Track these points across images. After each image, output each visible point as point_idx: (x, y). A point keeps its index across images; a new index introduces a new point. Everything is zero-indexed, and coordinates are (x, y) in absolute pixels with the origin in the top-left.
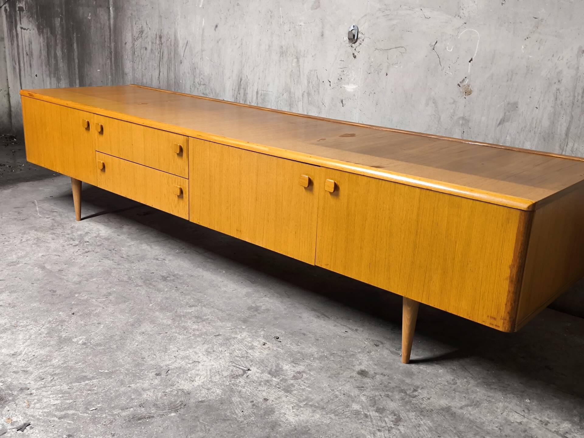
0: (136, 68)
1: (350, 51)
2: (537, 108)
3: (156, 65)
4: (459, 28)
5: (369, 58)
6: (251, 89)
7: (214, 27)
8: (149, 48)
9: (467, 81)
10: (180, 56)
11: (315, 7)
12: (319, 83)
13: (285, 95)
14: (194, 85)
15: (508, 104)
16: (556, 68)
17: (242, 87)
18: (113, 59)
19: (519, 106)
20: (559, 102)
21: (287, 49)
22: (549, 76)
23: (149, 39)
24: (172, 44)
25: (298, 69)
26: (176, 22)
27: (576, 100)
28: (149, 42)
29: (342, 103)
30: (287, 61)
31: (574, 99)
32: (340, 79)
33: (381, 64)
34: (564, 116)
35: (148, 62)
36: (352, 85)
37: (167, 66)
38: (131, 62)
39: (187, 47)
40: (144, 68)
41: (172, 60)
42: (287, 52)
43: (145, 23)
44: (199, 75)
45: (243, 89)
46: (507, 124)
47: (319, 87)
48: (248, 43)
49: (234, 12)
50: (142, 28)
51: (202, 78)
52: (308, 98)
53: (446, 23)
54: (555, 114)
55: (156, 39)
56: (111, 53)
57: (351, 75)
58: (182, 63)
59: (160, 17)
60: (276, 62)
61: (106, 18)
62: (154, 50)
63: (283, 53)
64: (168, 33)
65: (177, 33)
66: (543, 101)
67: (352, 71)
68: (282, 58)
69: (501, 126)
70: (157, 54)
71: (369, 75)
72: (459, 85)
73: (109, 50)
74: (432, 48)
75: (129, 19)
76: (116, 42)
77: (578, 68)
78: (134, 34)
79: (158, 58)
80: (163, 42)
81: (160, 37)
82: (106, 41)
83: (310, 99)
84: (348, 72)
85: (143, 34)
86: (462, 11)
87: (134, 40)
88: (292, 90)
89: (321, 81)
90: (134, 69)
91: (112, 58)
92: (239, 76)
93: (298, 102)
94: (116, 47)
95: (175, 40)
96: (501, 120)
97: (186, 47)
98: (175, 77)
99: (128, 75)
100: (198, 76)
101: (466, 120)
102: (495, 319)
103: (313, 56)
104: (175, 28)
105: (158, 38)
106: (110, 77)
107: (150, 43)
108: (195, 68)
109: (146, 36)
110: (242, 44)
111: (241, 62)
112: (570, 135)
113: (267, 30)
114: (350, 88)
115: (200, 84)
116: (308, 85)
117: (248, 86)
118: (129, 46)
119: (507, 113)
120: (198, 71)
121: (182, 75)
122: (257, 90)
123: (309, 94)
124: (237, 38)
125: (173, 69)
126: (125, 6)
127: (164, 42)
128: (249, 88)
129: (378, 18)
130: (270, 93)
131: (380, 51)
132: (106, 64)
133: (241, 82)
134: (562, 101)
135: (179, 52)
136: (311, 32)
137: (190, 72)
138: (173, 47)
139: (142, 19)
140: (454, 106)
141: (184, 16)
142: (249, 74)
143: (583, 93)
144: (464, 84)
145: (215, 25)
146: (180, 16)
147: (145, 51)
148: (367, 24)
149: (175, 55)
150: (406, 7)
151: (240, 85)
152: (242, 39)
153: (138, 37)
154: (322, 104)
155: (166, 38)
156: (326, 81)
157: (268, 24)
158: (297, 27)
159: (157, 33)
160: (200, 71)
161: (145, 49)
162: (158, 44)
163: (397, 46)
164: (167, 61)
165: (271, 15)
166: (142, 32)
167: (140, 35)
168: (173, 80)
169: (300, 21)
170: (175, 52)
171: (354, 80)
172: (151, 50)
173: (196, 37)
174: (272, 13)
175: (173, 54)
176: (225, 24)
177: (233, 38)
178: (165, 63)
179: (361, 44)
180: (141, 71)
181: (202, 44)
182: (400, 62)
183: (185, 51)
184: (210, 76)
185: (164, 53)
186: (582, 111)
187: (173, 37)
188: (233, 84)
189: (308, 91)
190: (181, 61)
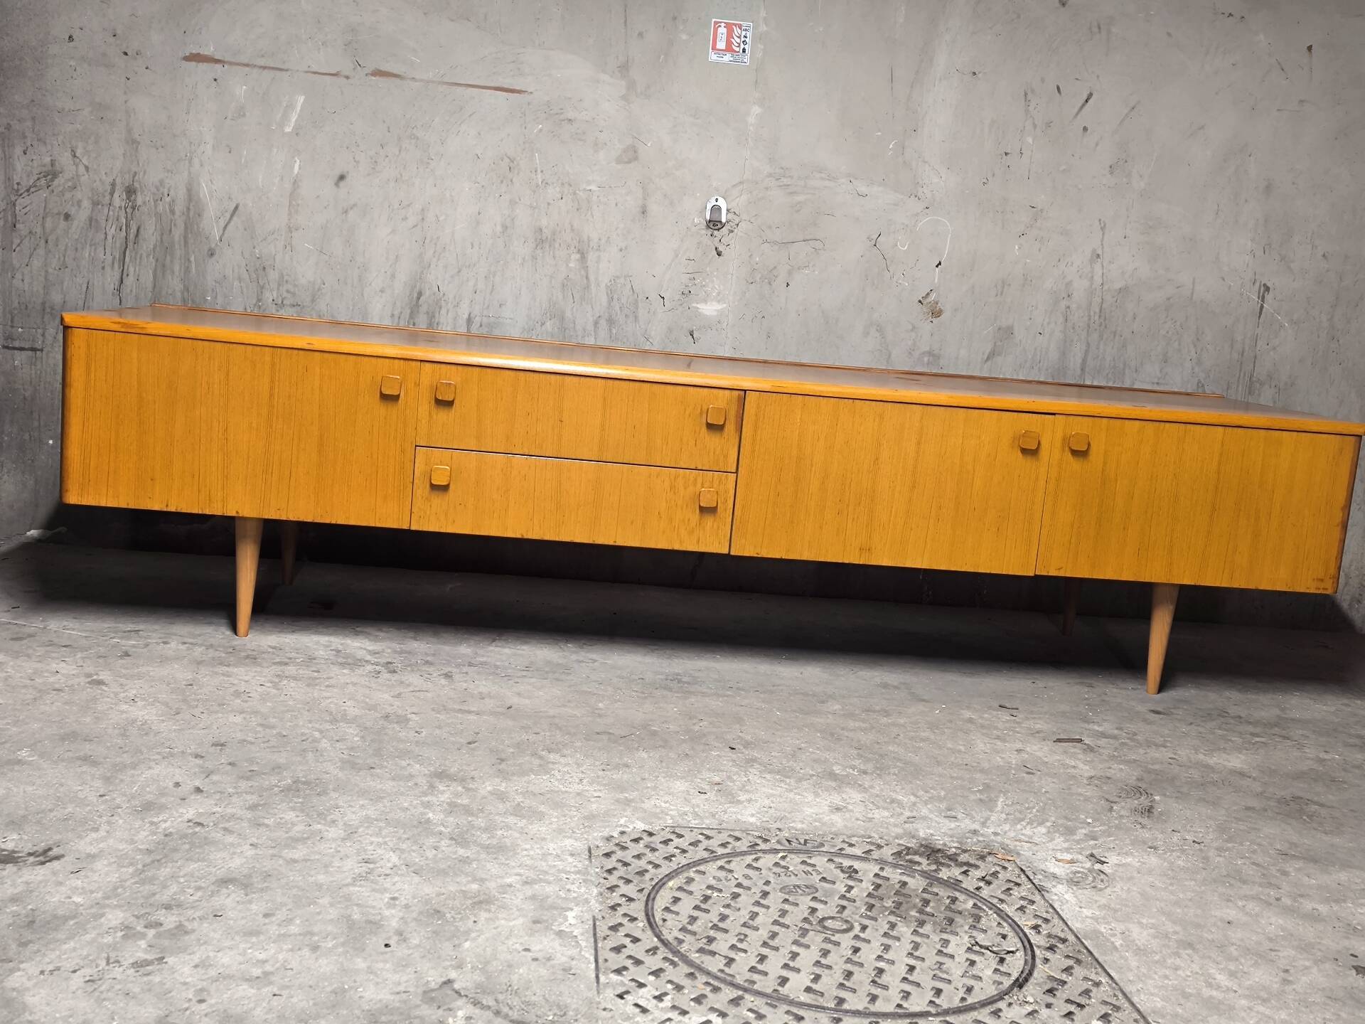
0: (17, 266)
1: (709, 243)
2: (1041, 334)
3: (109, 257)
4: (917, 214)
5: (750, 256)
6: (450, 315)
7: (336, 178)
9: (933, 297)
10: (207, 238)
11: (626, 160)
12: (636, 301)
13: (548, 324)
14: (260, 305)
15: (999, 329)
16: (1064, 277)
17: (424, 308)
19: (1016, 332)
20: (1069, 324)
21: (554, 233)
22: (1055, 289)
23: (82, 194)
24: (179, 208)
25: (583, 272)
26: (196, 161)
27: (1092, 322)
28: (79, 202)
29: (693, 337)
30: (554, 257)
31: (1090, 319)
32: (686, 294)
33: (775, 267)
34: (1079, 344)
35: (76, 249)
37: (152, 260)
39: (235, 218)
40: (54, 263)
41: (177, 246)
42: (554, 240)
43: (68, 154)
44: (279, 285)
46: (999, 359)
47: (637, 309)
48: (442, 218)
49: (400, 151)
50: (53, 165)
51: (288, 291)
52: (610, 330)
53: (895, 205)
54: (1065, 342)
55: (112, 194)
57: (711, 285)
58: (216, 257)
59: (133, 143)
60: (524, 259)
62: (103, 223)
63: (542, 241)
64: (162, 182)
65: (199, 184)
66: (1049, 323)
67: (714, 279)
68: (539, 252)
69: (989, 363)
70: (112, 231)
71: (751, 285)
72: (920, 302)
74: (873, 242)
77: (1092, 277)
78: (16, 179)
79: (120, 241)
80: (139, 201)
81: (130, 192)
83: (614, 331)
84: (704, 280)
85: (56, 181)
86: (920, 190)
87: (15, 192)
88: (568, 314)
89: (642, 297)
90: (7, 268)
92: (413, 287)
93: (584, 335)
95: (190, 200)
96: (990, 353)
97: (231, 220)
98: (187, 289)
100: (273, 285)
101: (934, 355)
103: (621, 250)
104: (190, 173)
105: (120, 193)
107: (86, 204)
108: (264, 268)
109: (70, 184)
111: (421, 256)
112: (1087, 370)
113: (497, 195)
114: (710, 309)
115: (280, 305)
116: (610, 304)
117: (441, 308)
119: (999, 343)
120: (273, 275)
121: (213, 282)
122: (470, 315)
123: (611, 322)
124: (409, 206)
125: (177, 268)
127: (144, 203)
128: (443, 311)
129: (767, 189)
130: (508, 321)
131: (772, 244)
133: (418, 298)
134: (1074, 324)
135: (203, 229)
136: (616, 205)
137: (245, 275)
138: (180, 216)
139: (55, 142)
140: (913, 334)
141: (228, 146)
142: (446, 282)
143: (1100, 311)
144: (929, 300)
145: (337, 173)
146: (209, 147)
147: (63, 224)
148: (744, 197)
149: (190, 236)
150: (823, 175)
151: (417, 305)
152: (423, 210)
153: (35, 186)
154: (643, 339)
155: (154, 194)
156: (654, 297)
157: (502, 182)
158: (581, 194)
159: (118, 181)
160: (282, 276)
161: (62, 217)
162: (120, 207)
163: (808, 238)
164: (154, 248)
165: (511, 165)
166: (51, 174)
167: (43, 182)
168: (179, 295)
169: (589, 183)
170: (186, 228)
171: (719, 294)
172: (91, 219)
173: (268, 198)
174: (513, 162)
175: (178, 233)
176: (369, 175)
177: (396, 206)
178: (144, 255)
179: (732, 231)
180: (43, 274)
181: (290, 214)
182: (814, 265)
183: (225, 228)
184: (317, 287)
185: (142, 230)
186: (1101, 337)
187: (181, 194)
188: (395, 303)
189: (610, 316)
190: (210, 249)
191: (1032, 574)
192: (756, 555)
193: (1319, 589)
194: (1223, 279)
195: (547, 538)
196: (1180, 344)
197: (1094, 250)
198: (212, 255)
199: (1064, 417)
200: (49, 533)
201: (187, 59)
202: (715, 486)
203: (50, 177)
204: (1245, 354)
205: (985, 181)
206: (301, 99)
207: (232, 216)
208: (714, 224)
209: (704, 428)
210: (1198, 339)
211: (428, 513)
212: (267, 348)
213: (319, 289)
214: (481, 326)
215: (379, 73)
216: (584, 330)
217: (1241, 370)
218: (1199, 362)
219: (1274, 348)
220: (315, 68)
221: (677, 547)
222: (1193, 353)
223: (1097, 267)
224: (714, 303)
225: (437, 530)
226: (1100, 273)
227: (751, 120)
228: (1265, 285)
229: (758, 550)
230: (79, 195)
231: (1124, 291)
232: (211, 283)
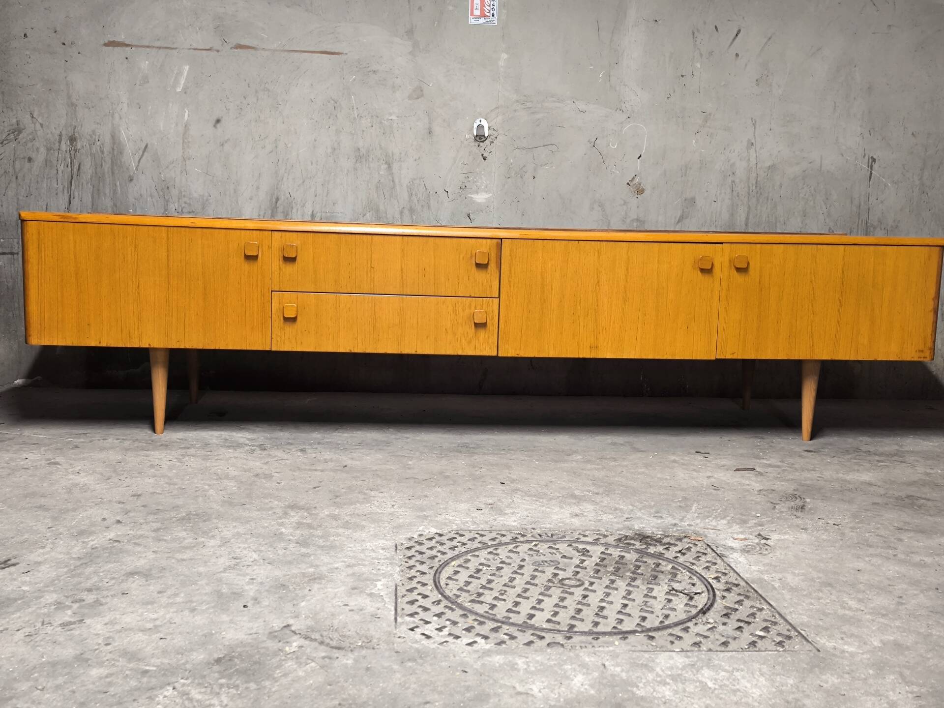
1: (477, 151)
2: (715, 201)
3: (60, 186)
4: (622, 123)
5: (507, 159)
6: (299, 213)
7: (214, 122)
8: (40, 158)
9: (637, 180)
10: (128, 169)
11: (415, 97)
12: (429, 195)
13: (368, 215)
15: (685, 200)
16: (729, 161)
17: (280, 209)
19: (697, 202)
20: (735, 194)
21: (368, 151)
22: (723, 169)
23: (39, 144)
24: (107, 149)
25: (390, 177)
26: (116, 116)
27: (751, 191)
28: (38, 149)
29: (470, 218)
30: (369, 168)
31: (749, 190)
32: (463, 188)
33: (524, 166)
34: (742, 207)
35: (37, 182)
36: (484, 193)
37: (90, 186)
39: (146, 154)
40: (23, 192)
41: (106, 176)
42: (368, 156)
43: (28, 116)
44: (179, 199)
46: (687, 221)
47: (429, 201)
48: (289, 145)
49: (258, 100)
50: (18, 124)
51: (185, 203)
52: (412, 216)
53: (607, 117)
54: (733, 206)
55: (60, 142)
57: (480, 181)
58: (134, 181)
59: (73, 106)
60: (348, 171)
62: (55, 162)
63: (360, 157)
65: (120, 132)
66: (721, 193)
67: (482, 176)
68: (358, 164)
69: (680, 224)
70: (61, 168)
71: (509, 180)
72: (628, 184)
74: (592, 144)
77: (749, 159)
79: (67, 175)
80: (79, 147)
81: (72, 139)
83: (414, 217)
84: (475, 178)
85: (21, 135)
86: (623, 105)
88: (382, 207)
89: (432, 192)
92: (273, 195)
95: (114, 143)
96: (680, 217)
97: (143, 155)
98: (115, 205)
100: (175, 199)
101: (640, 221)
102: (922, 351)
103: (416, 160)
104: (113, 124)
105: (65, 141)
107: (43, 150)
108: (168, 188)
109: (31, 137)
110: (276, 147)
111: (276, 172)
112: (750, 225)
113: (327, 127)
114: (480, 198)
116: (410, 199)
117: (292, 208)
119: (686, 210)
120: (174, 192)
121: (133, 199)
122: (313, 211)
123: (412, 211)
124: (266, 138)
125: (107, 191)
127: (83, 147)
128: (294, 210)
129: (515, 111)
131: (521, 150)
133: (276, 202)
134: (738, 193)
135: (124, 162)
136: (411, 129)
137: (155, 194)
138: (108, 155)
139: (19, 108)
140: (625, 207)
141: (138, 104)
142: (295, 190)
143: (756, 183)
144: (634, 182)
145: (215, 118)
146: (125, 105)
147: (27, 165)
148: (500, 118)
149: (115, 168)
150: (554, 99)
151: (276, 207)
152: (276, 140)
153: (7, 140)
154: (435, 222)
155: (89, 140)
156: (441, 192)
157: (329, 118)
158: (385, 122)
159: (64, 133)
160: (181, 192)
161: (26, 160)
162: (66, 151)
163: (545, 144)
164: (91, 179)
165: (336, 105)
166: (17, 130)
167: (12, 136)
168: (110, 209)
169: (391, 114)
170: (112, 162)
171: (486, 187)
172: (46, 161)
173: (168, 138)
174: (336, 103)
175: (107, 167)
176: (237, 118)
177: (257, 139)
178: (85, 183)
179: (493, 142)
180: (16, 200)
181: (183, 148)
182: (552, 163)
183: (139, 161)
184: (205, 198)
185: (82, 167)
186: (758, 200)
187: (107, 139)
188: (260, 207)
189: (411, 207)
190: (130, 176)
191: (713, 358)
192: (516, 356)
193: (920, 358)
194: (842, 155)
195: (368, 351)
196: (814, 203)
197: (749, 140)
198: (131, 180)
199: (729, 244)
200: (30, 381)
201: (106, 45)
202: (484, 308)
203: (16, 133)
204: (861, 207)
205: (669, 96)
206: (186, 68)
207: (144, 152)
208: (480, 138)
209: (474, 267)
210: (827, 199)
211: (283, 338)
212: (163, 228)
213: (207, 200)
214: (321, 219)
215: (239, 47)
216: (394, 218)
217: (859, 219)
218: (829, 215)
219: (882, 202)
220: (195, 46)
221: (460, 353)
222: (824, 207)
223: (752, 151)
225: (290, 349)
226: (755, 155)
227: (501, 63)
228: (872, 157)
229: (518, 352)
230: (37, 144)
231: (772, 168)
232: (131, 199)
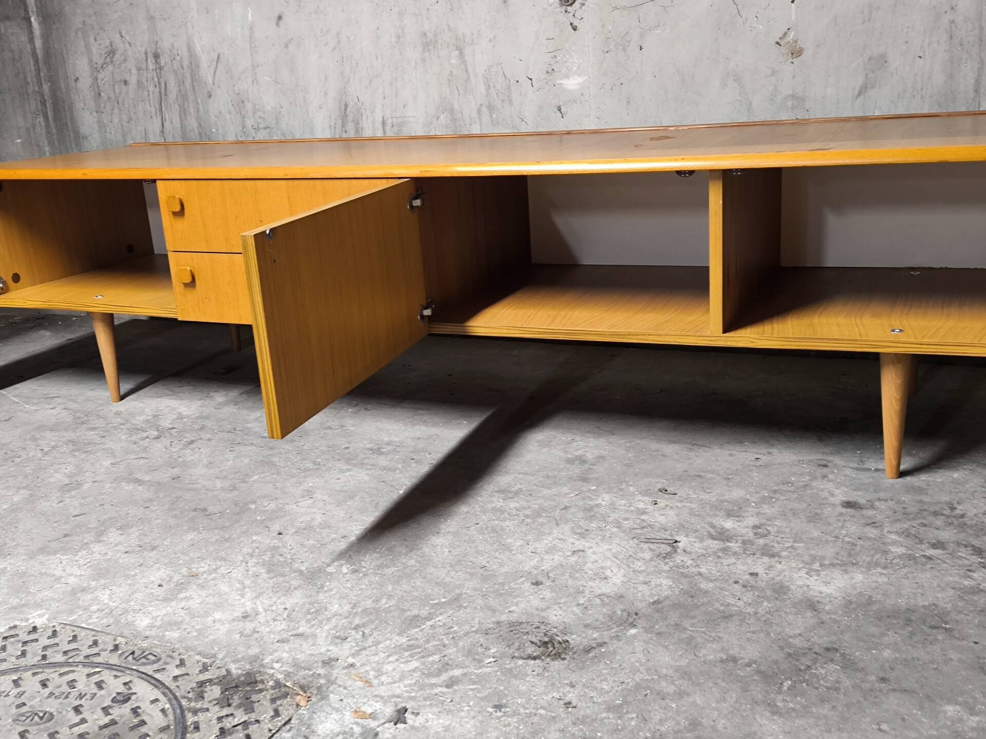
0: (106, 123)
1: (565, 19)
2: (921, 57)
3: (153, 109)
5: (603, 26)
6: (369, 121)
7: (276, 19)
8: (133, 80)
9: (791, 36)
10: (205, 84)
12: (509, 86)
13: (442, 117)
14: (245, 132)
15: (870, 59)
17: (350, 118)
18: (50, 114)
19: (890, 60)
20: (956, 41)
21: (436, 35)
23: (131, 64)
24: (186, 63)
25: (463, 66)
26: (189, 24)
28: (130, 70)
29: (561, 112)
30: (439, 57)
32: (550, 72)
33: (627, 33)
34: (969, 62)
35: (134, 105)
37: (177, 106)
38: (95, 114)
39: (219, 65)
40: (125, 118)
41: (189, 93)
42: (436, 41)
43: (118, 36)
44: (254, 113)
45: (353, 121)
46: (872, 93)
47: (510, 93)
48: (352, 39)
50: (111, 45)
51: (260, 117)
52: (491, 115)
54: (952, 62)
55: (146, 60)
56: (44, 103)
57: (570, 61)
58: (213, 97)
59: (151, 18)
60: (416, 62)
61: (24, 38)
62: (145, 82)
63: (428, 44)
64: (172, 45)
65: (194, 42)
66: (930, 44)
67: (573, 54)
68: (426, 54)
69: (862, 97)
70: (151, 89)
71: (607, 54)
72: (778, 43)
73: (38, 98)
75: (80, 33)
76: (53, 81)
78: (94, 59)
79: (157, 95)
80: (163, 64)
81: (156, 56)
82: (28, 83)
83: (494, 116)
84: (564, 56)
85: (115, 56)
87: (95, 69)
88: (456, 106)
89: (513, 81)
90: (102, 126)
91: (47, 112)
92: (341, 101)
93: (471, 125)
94: (54, 91)
95: (191, 56)
96: (861, 88)
97: (217, 66)
98: (200, 125)
99: (89, 138)
100: (250, 114)
101: (798, 98)
103: (491, 41)
104: (187, 35)
105: (151, 60)
106: (47, 149)
107: (134, 71)
108: (243, 101)
109: (123, 58)
110: (339, 42)
111: (342, 73)
112: (982, 90)
113: (388, 10)
114: (572, 83)
115: (257, 129)
116: (488, 92)
117: (362, 115)
118: (85, 82)
119: (871, 75)
120: (249, 106)
121: (214, 118)
122: (383, 118)
123: (491, 108)
124: (327, 32)
125: (192, 110)
126: (67, 9)
127: (165, 64)
128: (364, 118)
130: (412, 119)
131: (622, 10)
132: (34, 127)
133: (346, 110)
134: (961, 39)
135: (202, 77)
137: (232, 109)
138: (187, 70)
139: (110, 28)
140: (773, 79)
141: (206, 9)
142: (363, 93)
144: (787, 40)
145: (276, 15)
146: (195, 12)
147: (124, 88)
149: (195, 84)
151: (346, 116)
152: (338, 34)
153: (105, 63)
154: (519, 120)
155: (170, 56)
156: (523, 80)
159: (148, 50)
160: (254, 105)
161: (123, 83)
162: (153, 70)
164: (177, 98)
166: (112, 52)
167: (108, 59)
168: (196, 130)
170: (192, 78)
171: (579, 68)
172: (138, 82)
173: (236, 44)
175: (188, 82)
176: (297, 11)
177: (319, 34)
178: (172, 103)
179: (583, 4)
180: (120, 126)
181: (252, 55)
182: (664, 24)
183: (215, 73)
184: (278, 111)
185: (167, 85)
187: (184, 53)
188: (330, 116)
189: (489, 103)
190: (209, 92)
198: (210, 96)
203: (111, 55)
207: (217, 63)
211: (187, 306)
213: (280, 113)
214: (393, 126)
216: (470, 118)
224: (576, 77)
230: (128, 65)
232: (213, 118)
